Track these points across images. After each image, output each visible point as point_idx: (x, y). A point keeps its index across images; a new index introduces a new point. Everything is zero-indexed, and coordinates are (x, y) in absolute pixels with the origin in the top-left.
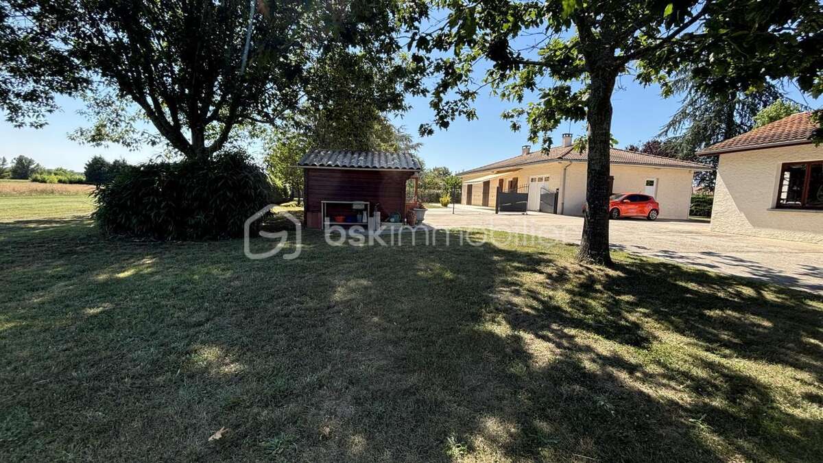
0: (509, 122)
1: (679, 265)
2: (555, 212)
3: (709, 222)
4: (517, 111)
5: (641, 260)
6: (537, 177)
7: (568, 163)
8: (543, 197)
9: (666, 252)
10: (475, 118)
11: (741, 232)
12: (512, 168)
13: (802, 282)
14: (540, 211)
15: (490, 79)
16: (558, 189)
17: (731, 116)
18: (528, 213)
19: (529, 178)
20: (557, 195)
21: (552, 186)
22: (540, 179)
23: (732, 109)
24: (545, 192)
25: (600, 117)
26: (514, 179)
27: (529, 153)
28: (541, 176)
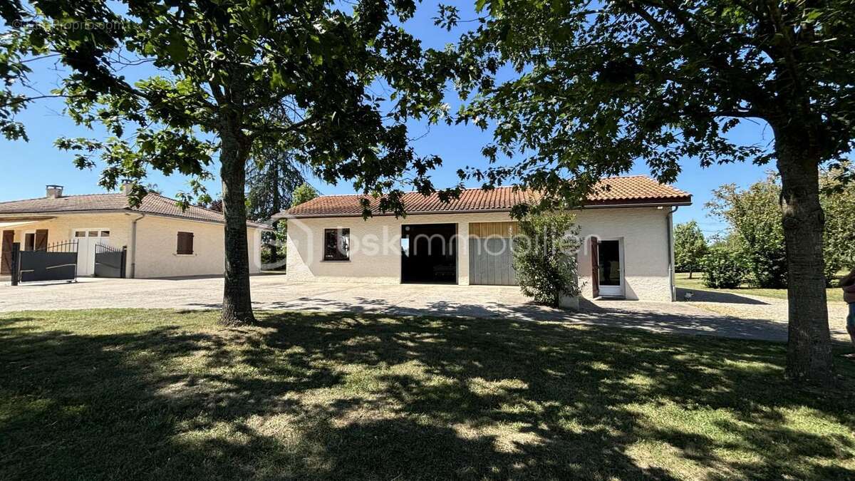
0: (72, 155)
1: (298, 312)
2: (123, 276)
3: (285, 274)
4: (87, 143)
5: (267, 314)
6: (87, 230)
7: (140, 216)
8: (99, 257)
9: (278, 303)
10: (21, 138)
11: (307, 280)
12: (36, 215)
13: (366, 308)
14: (96, 275)
15: (68, 92)
16: (125, 247)
17: (276, 189)
18: (78, 279)
19: (70, 231)
20: (124, 254)
21: (116, 242)
22: (93, 234)
23: (276, 184)
24: (103, 250)
25: (236, 177)
26: (38, 231)
27: (60, 197)
28: (95, 229)
